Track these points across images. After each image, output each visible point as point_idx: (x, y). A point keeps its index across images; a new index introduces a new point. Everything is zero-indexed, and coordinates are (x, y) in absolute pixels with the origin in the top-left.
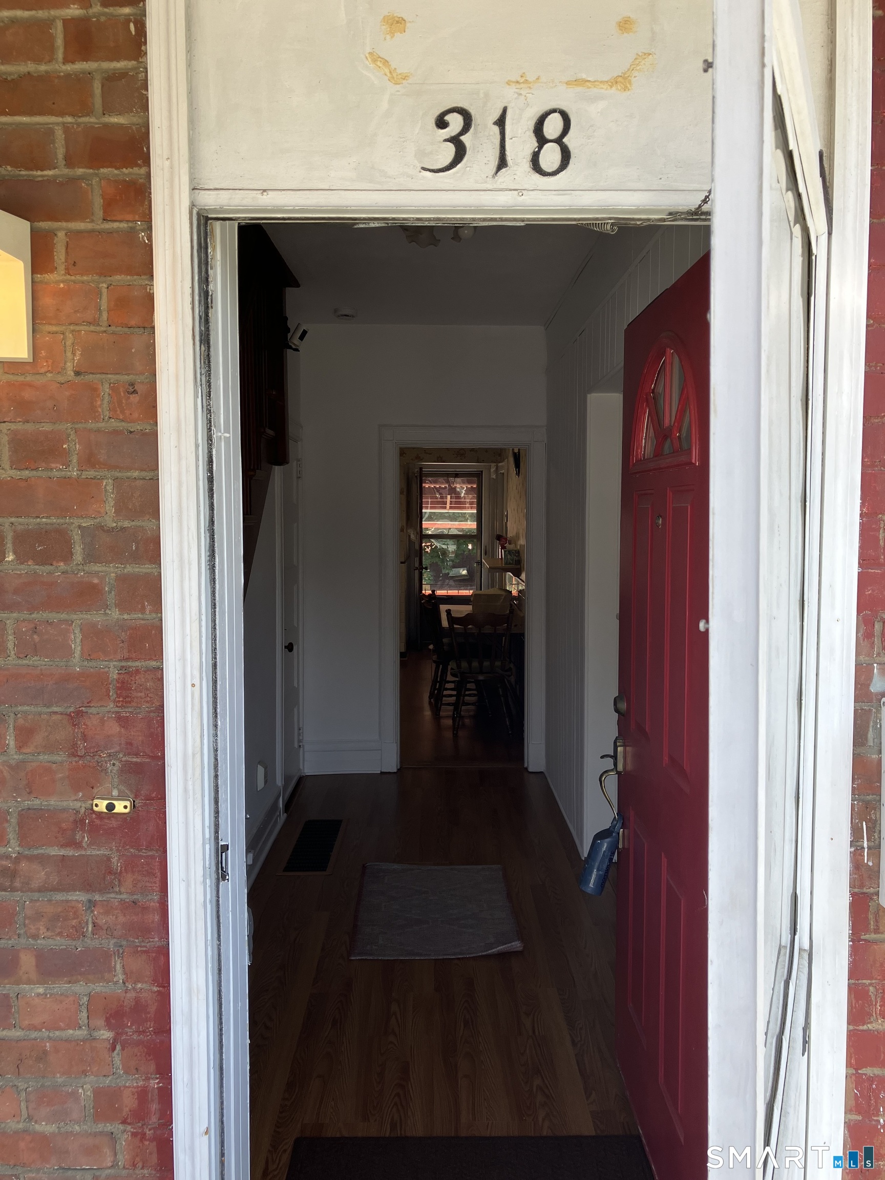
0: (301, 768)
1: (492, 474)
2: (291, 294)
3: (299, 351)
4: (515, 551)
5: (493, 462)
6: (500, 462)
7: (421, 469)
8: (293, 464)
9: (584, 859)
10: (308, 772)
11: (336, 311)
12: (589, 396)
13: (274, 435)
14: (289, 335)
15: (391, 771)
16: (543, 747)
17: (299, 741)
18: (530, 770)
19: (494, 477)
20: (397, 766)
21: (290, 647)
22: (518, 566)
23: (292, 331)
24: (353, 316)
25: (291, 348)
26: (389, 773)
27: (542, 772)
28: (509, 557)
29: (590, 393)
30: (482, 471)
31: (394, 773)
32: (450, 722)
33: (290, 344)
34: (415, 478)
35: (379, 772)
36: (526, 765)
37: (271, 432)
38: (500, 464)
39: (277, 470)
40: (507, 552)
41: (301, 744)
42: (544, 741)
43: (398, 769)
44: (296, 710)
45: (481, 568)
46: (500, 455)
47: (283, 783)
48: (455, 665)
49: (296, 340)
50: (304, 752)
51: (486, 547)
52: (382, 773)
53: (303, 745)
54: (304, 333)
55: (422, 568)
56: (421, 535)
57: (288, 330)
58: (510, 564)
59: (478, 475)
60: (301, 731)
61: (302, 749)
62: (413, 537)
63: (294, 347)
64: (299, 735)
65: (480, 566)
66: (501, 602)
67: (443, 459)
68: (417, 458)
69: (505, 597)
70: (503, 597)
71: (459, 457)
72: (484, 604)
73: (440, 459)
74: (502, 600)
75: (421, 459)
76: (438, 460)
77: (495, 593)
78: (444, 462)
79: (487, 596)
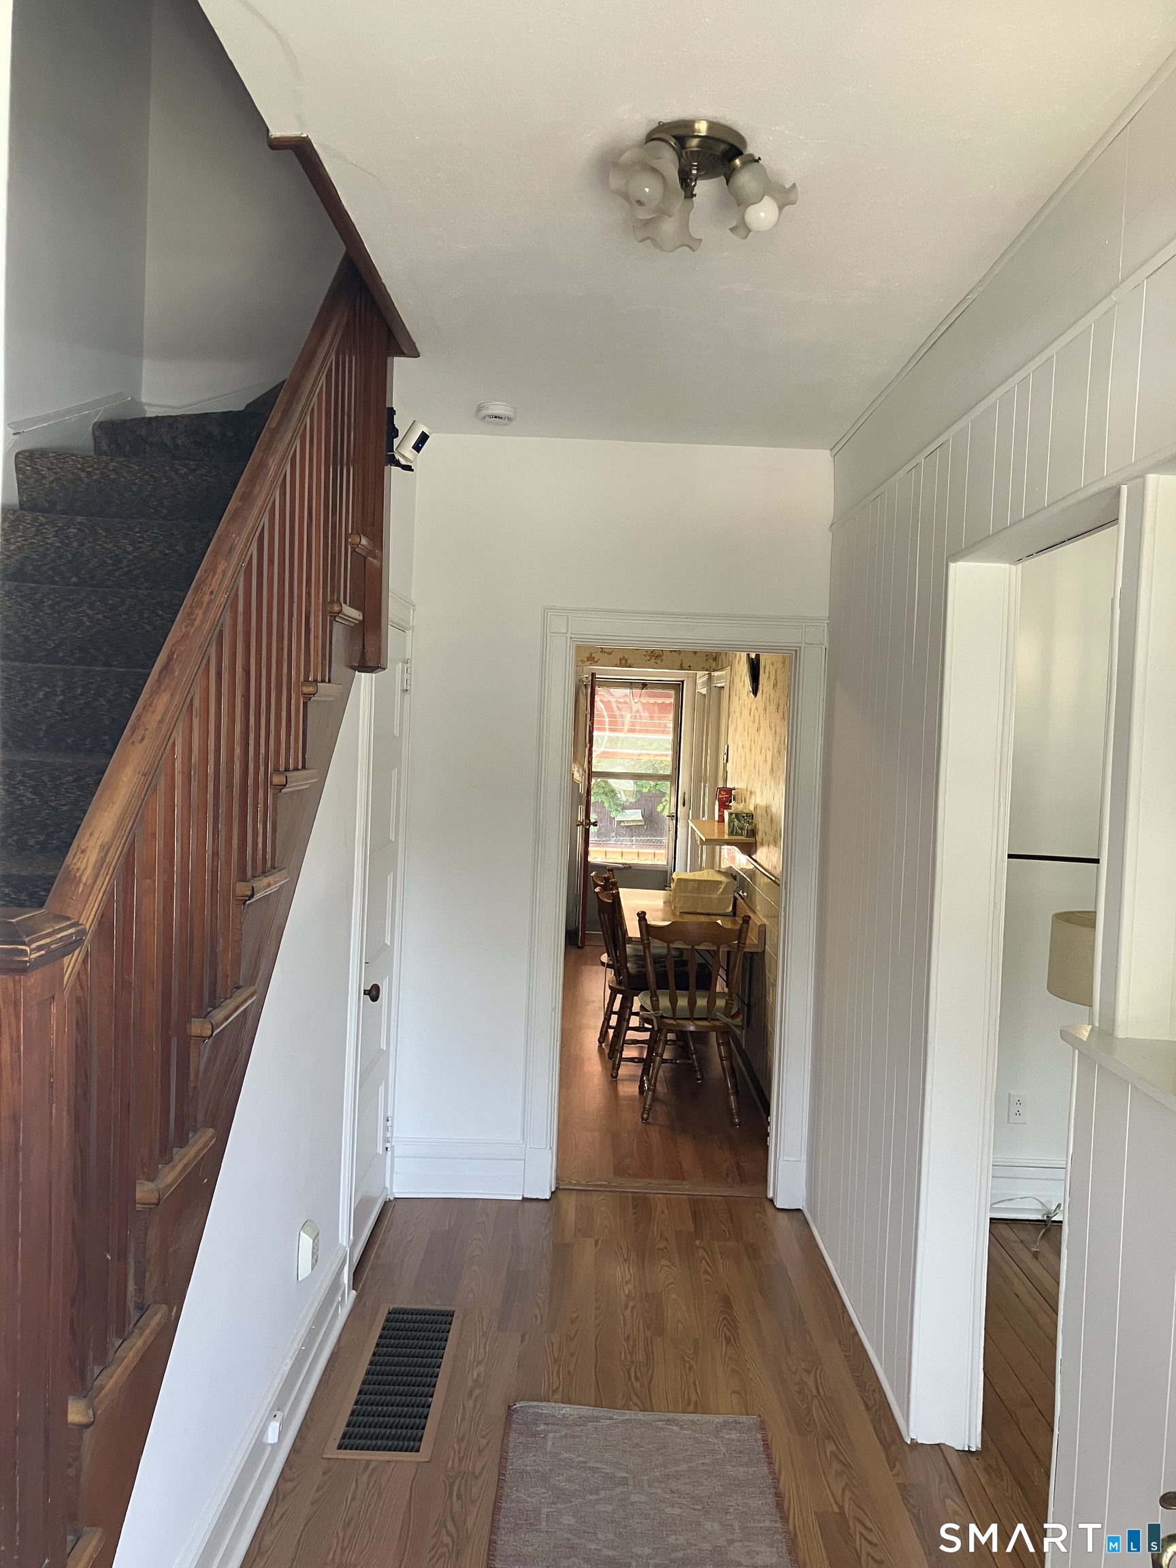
0: (388, 1185)
1: (699, 687)
2: (400, 366)
3: (413, 470)
4: (747, 814)
5: (703, 669)
6: (714, 671)
7: (593, 675)
8: (394, 667)
9: (909, 1443)
10: (398, 1193)
11: (479, 409)
12: (952, 565)
13: (361, 618)
14: (396, 442)
15: (540, 1198)
16: (803, 1166)
17: (386, 1140)
18: (779, 1205)
19: (704, 691)
20: (551, 1188)
21: (373, 993)
22: (752, 840)
23: (401, 435)
24: (509, 419)
25: (398, 464)
26: (537, 1200)
27: (800, 1210)
28: (736, 822)
29: (954, 561)
30: (683, 682)
31: (546, 1200)
32: (634, 1089)
33: (397, 457)
34: (584, 689)
35: (520, 1198)
36: (770, 1195)
37: (356, 614)
38: (716, 674)
39: (364, 681)
40: (734, 816)
41: (388, 1145)
42: (804, 1158)
43: (552, 1193)
44: (382, 1089)
45: (676, 824)
46: (715, 659)
47: (351, 1237)
48: (649, 1002)
49: (405, 451)
50: (393, 1157)
51: (685, 794)
52: (525, 1199)
53: (393, 1147)
54: (424, 438)
55: (589, 824)
56: (589, 774)
57: (395, 432)
58: (737, 834)
59: (678, 687)
60: (389, 1124)
61: (389, 1153)
62: (577, 776)
63: (403, 462)
64: (386, 1129)
65: (674, 821)
66: (719, 893)
67: (629, 662)
68: (588, 659)
69: (726, 885)
70: (723, 886)
71: (653, 660)
72: (692, 895)
73: (623, 661)
74: (721, 890)
75: (596, 660)
76: (621, 663)
77: (710, 878)
78: (630, 667)
79: (697, 882)
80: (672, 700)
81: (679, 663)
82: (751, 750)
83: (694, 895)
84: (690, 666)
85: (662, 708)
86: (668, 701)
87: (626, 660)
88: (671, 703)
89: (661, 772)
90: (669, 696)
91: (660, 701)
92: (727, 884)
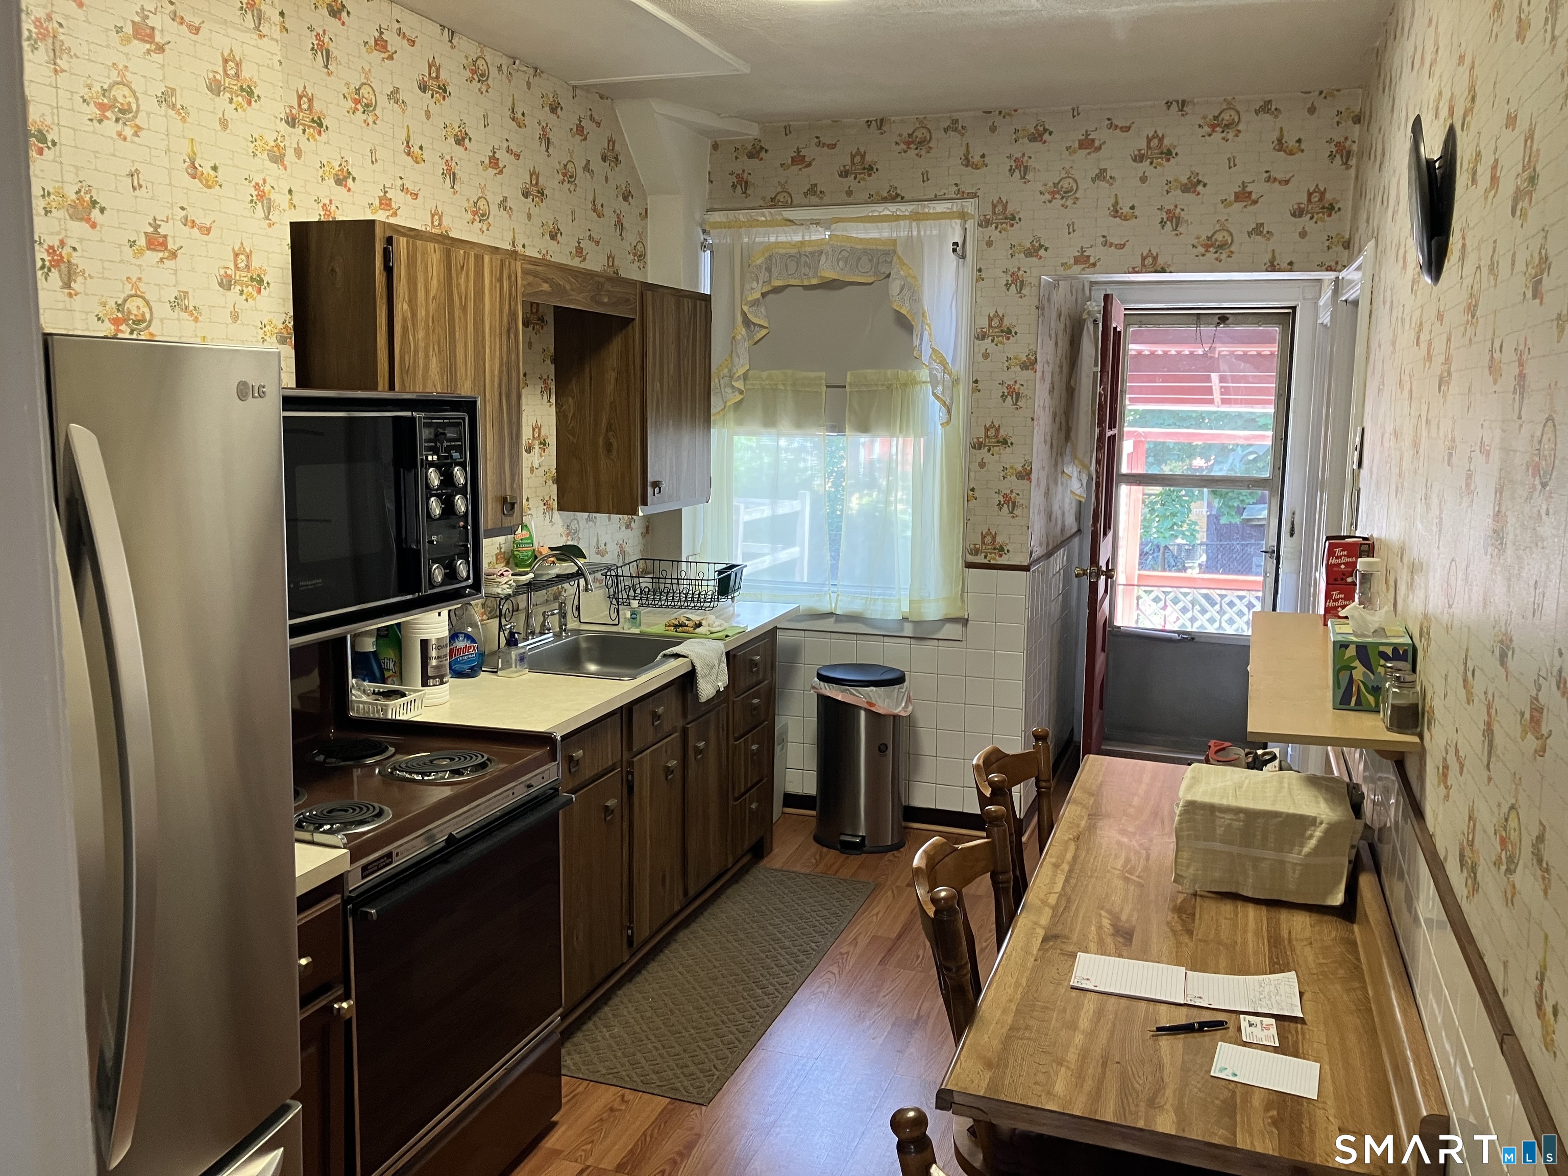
1: (1320, 312)
4: (1395, 645)
6: (1345, 267)
19: (1327, 318)
28: (1359, 673)
30: (1294, 308)
38: (1347, 274)
40: (1351, 651)
45: (1278, 567)
46: (1348, 244)
51: (1294, 513)
65: (1275, 561)
66: (1306, 850)
67: (1161, 261)
68: (1077, 261)
69: (1327, 832)
70: (1318, 833)
71: (1211, 256)
72: (1226, 848)
73: (1149, 261)
74: (1313, 842)
75: (1092, 261)
76: (1143, 265)
77: (1284, 807)
78: (1163, 271)
79: (1242, 815)
80: (1275, 348)
81: (1267, 257)
82: (1416, 445)
83: (1235, 849)
84: (1291, 264)
85: (1257, 361)
86: (1266, 350)
87: (1155, 259)
88: (1272, 354)
89: (1255, 474)
90: (1265, 340)
91: (1253, 350)
92: (1332, 829)
